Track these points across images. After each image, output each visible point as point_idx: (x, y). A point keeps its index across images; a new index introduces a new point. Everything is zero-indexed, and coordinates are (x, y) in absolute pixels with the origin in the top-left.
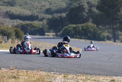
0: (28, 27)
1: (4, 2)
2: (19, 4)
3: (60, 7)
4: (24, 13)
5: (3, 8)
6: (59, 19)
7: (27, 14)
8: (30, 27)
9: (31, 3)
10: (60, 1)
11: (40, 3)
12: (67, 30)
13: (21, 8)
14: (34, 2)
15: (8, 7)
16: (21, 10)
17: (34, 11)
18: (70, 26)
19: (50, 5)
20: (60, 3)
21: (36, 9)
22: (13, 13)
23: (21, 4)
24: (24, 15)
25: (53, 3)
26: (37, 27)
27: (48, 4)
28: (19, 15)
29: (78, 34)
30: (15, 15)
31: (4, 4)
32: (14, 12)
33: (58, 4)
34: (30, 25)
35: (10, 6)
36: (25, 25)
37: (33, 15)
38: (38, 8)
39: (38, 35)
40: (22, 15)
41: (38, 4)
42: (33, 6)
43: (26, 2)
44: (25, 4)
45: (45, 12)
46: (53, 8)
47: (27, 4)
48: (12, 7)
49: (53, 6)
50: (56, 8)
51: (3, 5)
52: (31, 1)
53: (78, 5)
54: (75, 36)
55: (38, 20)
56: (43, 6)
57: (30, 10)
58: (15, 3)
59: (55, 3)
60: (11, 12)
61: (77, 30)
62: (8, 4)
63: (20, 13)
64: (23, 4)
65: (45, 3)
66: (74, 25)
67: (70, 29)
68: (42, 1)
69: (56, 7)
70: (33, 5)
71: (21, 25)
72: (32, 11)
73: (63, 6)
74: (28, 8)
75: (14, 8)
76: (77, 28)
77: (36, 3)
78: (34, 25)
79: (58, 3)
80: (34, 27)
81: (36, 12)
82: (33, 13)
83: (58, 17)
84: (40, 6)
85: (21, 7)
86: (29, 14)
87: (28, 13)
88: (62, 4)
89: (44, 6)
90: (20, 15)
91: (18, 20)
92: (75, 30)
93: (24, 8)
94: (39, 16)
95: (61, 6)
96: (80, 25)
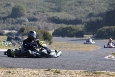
0: (68, 30)
1: (52, 9)
2: (65, 10)
3: (101, 11)
4: (69, 18)
5: (50, 14)
6: (96, 22)
7: (71, 19)
8: (69, 30)
9: (75, 9)
10: (103, 6)
11: (84, 9)
12: (101, 31)
13: (67, 14)
14: (79, 7)
15: (55, 13)
16: (66, 15)
17: (78, 16)
18: (104, 28)
19: (93, 10)
20: (102, 8)
21: (80, 14)
22: (58, 18)
23: (67, 9)
24: (69, 20)
25: (96, 8)
26: (76, 30)
27: (91, 9)
28: (64, 19)
29: (110, 36)
30: (61, 20)
31: (52, 10)
32: (60, 17)
33: (100, 9)
34: (70, 28)
35: (56, 12)
36: (65, 28)
37: (77, 19)
38: (82, 13)
39: (75, 37)
40: (67, 19)
41: (82, 10)
42: (78, 12)
43: (71, 8)
44: (70, 9)
45: (88, 16)
46: (96, 12)
47: (72, 10)
48: (58, 13)
49: (96, 11)
50: (98, 13)
51: (50, 11)
52: (76, 7)
53: (113, 9)
54: (108, 37)
55: (81, 24)
56: (86, 11)
57: (75, 15)
58: (61, 9)
59: (98, 8)
60: (57, 18)
61: (110, 32)
62: (55, 10)
63: (65, 18)
64: (69, 10)
65: (88, 8)
66: (108, 27)
67: (103, 30)
68: (85, 7)
69: (98, 11)
70: (78, 10)
71: (61, 28)
72: (76, 16)
73: (105, 10)
74: (72, 13)
75: (60, 13)
76: (110, 30)
77: (80, 8)
78: (73, 28)
79: (101, 7)
80: (74, 30)
81: (80, 16)
82: (77, 18)
83: (95, 20)
84: (84, 11)
85: (67, 12)
86: (73, 19)
87: (72, 17)
88: (104, 9)
89: (88, 11)
90: (66, 20)
91: (63, 24)
92: (108, 31)
93: (69, 14)
94: (83, 20)
95: (103, 10)
96: (113, 26)
